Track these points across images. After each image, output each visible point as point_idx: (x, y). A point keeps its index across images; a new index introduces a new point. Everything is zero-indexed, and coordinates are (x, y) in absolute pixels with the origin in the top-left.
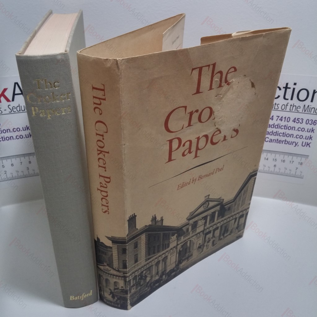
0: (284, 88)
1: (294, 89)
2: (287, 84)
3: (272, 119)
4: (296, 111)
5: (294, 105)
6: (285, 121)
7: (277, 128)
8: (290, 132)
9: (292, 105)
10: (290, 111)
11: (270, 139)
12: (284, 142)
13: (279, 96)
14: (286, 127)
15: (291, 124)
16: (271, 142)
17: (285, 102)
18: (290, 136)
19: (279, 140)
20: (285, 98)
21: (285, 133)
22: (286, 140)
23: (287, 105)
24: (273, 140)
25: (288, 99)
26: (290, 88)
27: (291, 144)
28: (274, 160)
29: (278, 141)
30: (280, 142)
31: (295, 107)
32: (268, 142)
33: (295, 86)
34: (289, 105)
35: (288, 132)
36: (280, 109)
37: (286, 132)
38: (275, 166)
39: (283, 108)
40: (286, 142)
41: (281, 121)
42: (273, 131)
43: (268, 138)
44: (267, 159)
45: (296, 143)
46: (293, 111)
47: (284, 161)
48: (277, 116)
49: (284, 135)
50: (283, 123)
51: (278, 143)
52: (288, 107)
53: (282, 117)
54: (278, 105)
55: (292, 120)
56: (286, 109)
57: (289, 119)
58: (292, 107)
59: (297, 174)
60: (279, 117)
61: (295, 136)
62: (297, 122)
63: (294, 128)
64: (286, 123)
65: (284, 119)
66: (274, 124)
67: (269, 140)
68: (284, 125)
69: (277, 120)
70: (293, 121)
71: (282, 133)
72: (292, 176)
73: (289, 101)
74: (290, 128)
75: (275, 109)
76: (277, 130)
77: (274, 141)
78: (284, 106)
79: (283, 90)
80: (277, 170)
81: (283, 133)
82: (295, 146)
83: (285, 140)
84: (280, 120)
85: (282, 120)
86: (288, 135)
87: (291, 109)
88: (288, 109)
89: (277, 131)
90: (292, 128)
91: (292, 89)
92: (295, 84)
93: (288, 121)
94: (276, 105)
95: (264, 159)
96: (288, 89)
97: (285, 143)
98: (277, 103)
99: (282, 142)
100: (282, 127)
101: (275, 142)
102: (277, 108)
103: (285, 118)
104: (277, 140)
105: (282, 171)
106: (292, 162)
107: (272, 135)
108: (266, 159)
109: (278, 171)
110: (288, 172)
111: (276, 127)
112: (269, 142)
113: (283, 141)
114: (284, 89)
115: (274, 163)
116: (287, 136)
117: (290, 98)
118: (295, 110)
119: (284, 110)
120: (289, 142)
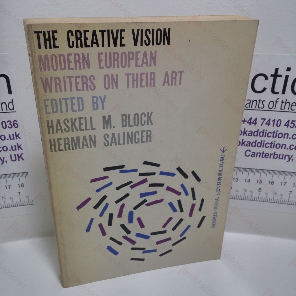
0: (272, 75)
1: (287, 77)
2: (277, 70)
3: (255, 123)
4: (290, 110)
5: (287, 101)
6: (273, 126)
7: (263, 136)
8: (281, 141)
9: (284, 101)
10: (282, 110)
11: (252, 153)
12: (272, 156)
13: (264, 89)
14: (275, 134)
15: (283, 129)
16: (254, 156)
17: (274, 97)
18: (281, 146)
19: (265, 153)
20: (273, 91)
21: (273, 142)
22: (276, 153)
23: (277, 102)
24: (257, 153)
25: (277, 93)
26: (281, 76)
27: (282, 158)
28: (259, 182)
29: (264, 155)
30: (267, 157)
31: (288, 104)
32: (250, 156)
33: (288, 73)
34: (280, 101)
35: (278, 141)
36: (266, 108)
37: (275, 142)
38: (260, 190)
39: (271, 107)
40: (276, 156)
41: (269, 126)
42: (256, 141)
43: (250, 151)
44: (249, 181)
45: (290, 157)
46: (285, 110)
47: (272, 183)
48: (262, 119)
49: (273, 145)
50: (271, 129)
51: (264, 158)
52: (279, 105)
53: (269, 120)
54: (264, 102)
55: (283, 123)
56: (275, 109)
57: (279, 121)
58: (284, 104)
59: (290, 200)
60: (265, 119)
61: (288, 147)
62: (291, 127)
63: (286, 135)
64: (275, 128)
65: (272, 123)
66: (258, 130)
67: (250, 153)
68: (272, 132)
69: (262, 125)
70: (285, 125)
71: (270, 142)
72: (283, 203)
73: (280, 95)
74: (280, 135)
75: (259, 108)
76: (263, 138)
77: (259, 154)
78: (272, 103)
79: (271, 79)
80: (262, 195)
81: (272, 143)
82: (288, 161)
83: (273, 153)
84: (266, 124)
85: (269, 124)
86: (278, 146)
87: (283, 108)
88: (278, 108)
89: (262, 141)
90: (285, 135)
91: (283, 78)
92: (289, 69)
93: (278, 125)
94: (261, 103)
95: (245, 180)
96: (278, 78)
97: (274, 158)
98: (262, 100)
99: (269, 157)
100: (270, 135)
101: (260, 157)
102: (262, 107)
103: (274, 121)
104: (263, 153)
105: (270, 196)
106: (283, 184)
107: (255, 146)
108: (247, 180)
109: (264, 197)
110: (278, 197)
111: (261, 134)
112: (252, 156)
113: (271, 154)
114: (273, 78)
115: (259, 186)
116: (276, 147)
117: (280, 91)
118: (288, 110)
119: (273, 109)
120: (280, 155)
